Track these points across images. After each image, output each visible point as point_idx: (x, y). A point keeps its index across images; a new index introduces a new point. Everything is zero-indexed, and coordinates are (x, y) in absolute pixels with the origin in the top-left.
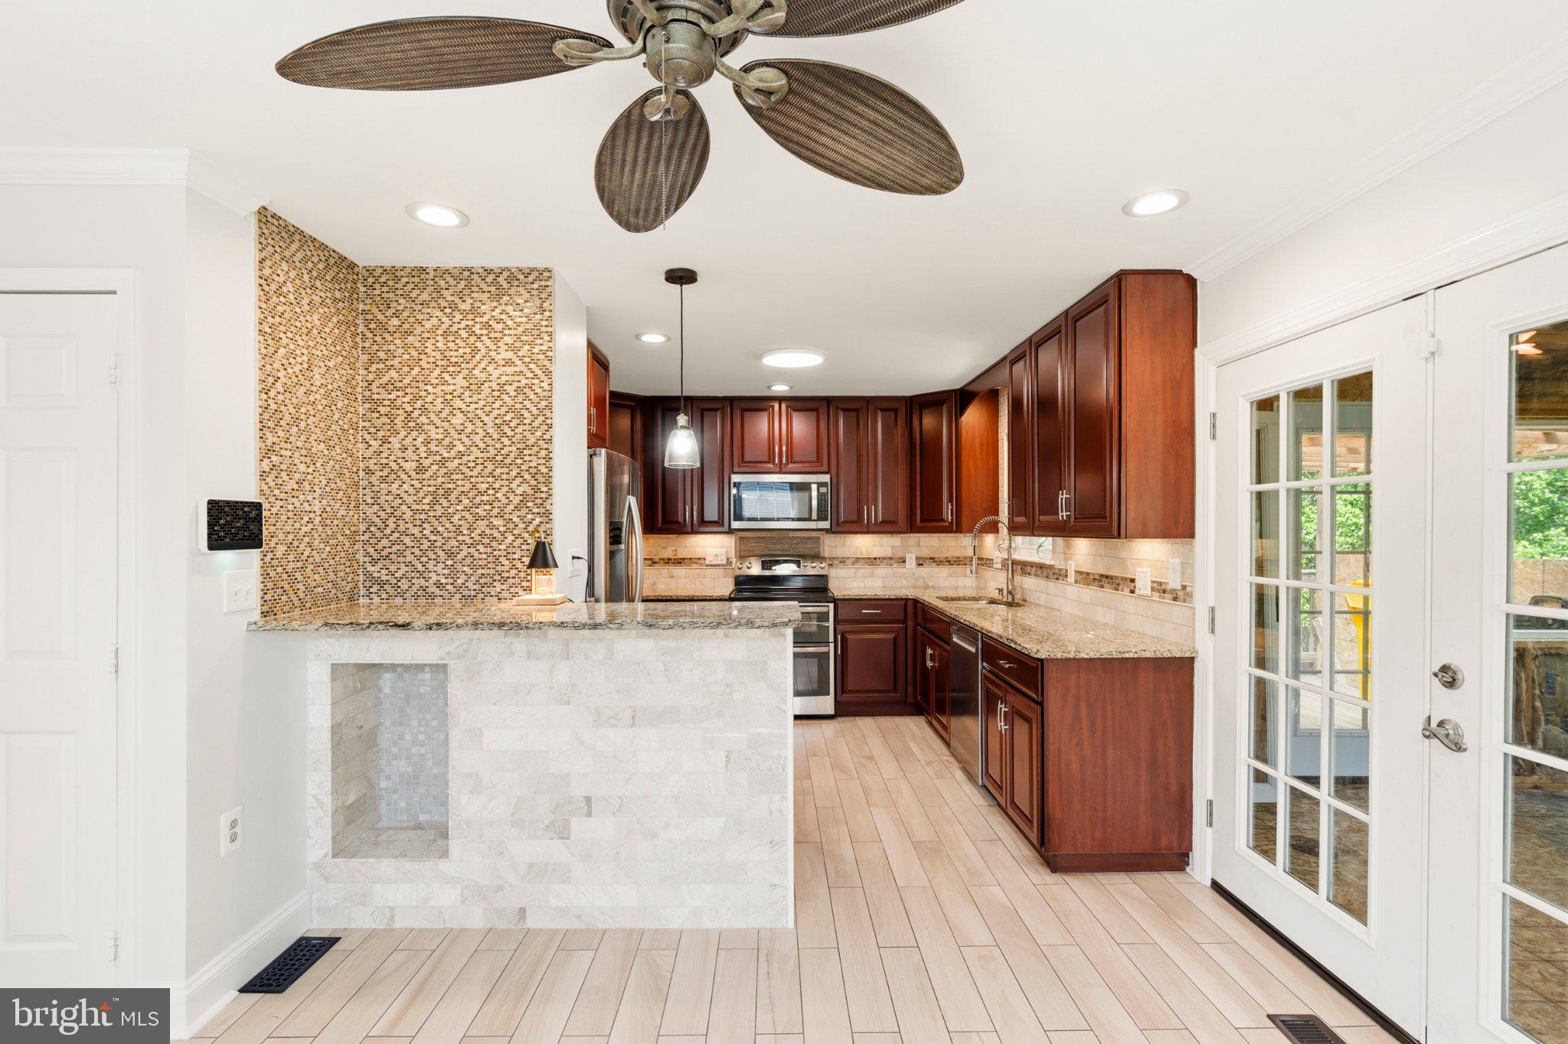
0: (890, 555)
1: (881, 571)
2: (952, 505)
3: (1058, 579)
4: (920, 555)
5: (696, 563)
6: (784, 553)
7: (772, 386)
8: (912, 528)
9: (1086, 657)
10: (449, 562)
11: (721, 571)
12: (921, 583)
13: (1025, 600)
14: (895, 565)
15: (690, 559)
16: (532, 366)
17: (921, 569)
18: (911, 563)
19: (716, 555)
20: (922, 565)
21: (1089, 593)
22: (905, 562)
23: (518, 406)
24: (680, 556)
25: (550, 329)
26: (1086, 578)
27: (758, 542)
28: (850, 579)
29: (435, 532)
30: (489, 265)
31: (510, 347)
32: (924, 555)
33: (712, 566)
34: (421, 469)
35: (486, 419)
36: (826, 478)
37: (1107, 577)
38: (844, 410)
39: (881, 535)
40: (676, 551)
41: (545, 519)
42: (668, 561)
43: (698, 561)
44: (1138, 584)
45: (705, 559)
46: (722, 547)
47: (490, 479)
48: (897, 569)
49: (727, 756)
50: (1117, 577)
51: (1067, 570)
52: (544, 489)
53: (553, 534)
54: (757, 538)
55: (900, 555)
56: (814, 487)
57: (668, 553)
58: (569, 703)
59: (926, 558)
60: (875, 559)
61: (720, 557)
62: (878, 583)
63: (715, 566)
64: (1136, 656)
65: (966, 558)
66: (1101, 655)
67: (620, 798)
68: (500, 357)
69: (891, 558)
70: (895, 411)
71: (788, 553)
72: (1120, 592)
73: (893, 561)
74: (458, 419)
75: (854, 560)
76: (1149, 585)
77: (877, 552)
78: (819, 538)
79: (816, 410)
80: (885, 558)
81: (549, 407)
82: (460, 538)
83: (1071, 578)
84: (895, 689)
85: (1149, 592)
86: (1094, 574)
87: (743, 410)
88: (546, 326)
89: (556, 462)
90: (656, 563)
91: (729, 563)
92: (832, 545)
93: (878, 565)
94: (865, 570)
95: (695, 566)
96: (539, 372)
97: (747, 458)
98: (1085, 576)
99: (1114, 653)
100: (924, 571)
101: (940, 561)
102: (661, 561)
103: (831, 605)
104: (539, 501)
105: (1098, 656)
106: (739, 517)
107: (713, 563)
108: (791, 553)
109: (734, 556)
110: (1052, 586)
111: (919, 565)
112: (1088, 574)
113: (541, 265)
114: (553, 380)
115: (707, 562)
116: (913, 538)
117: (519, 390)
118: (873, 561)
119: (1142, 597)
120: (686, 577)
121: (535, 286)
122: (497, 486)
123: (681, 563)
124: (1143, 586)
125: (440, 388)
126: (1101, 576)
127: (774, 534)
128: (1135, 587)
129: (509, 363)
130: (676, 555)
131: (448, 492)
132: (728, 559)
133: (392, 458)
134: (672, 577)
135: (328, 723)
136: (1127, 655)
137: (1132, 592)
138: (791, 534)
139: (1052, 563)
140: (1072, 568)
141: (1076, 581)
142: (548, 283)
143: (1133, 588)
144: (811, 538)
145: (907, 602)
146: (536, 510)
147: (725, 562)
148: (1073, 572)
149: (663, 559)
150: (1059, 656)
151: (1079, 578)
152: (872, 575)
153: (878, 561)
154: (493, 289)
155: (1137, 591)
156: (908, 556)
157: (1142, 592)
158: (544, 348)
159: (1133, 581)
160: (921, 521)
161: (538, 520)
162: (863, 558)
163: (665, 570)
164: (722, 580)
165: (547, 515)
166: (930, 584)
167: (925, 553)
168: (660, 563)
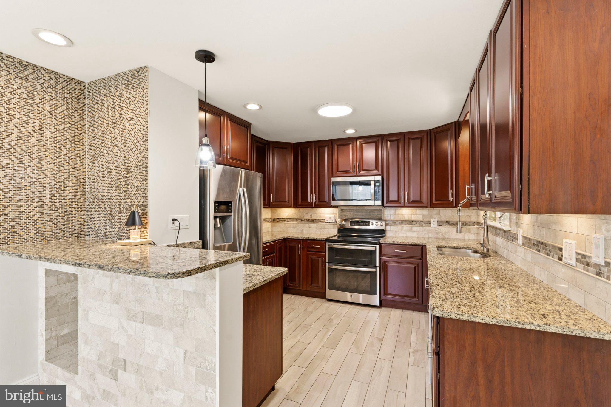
0: (421, 219)
1: (416, 228)
2: (453, 191)
3: (513, 241)
4: (439, 220)
5: (321, 221)
6: (363, 217)
7: (346, 130)
8: (431, 205)
9: (481, 321)
10: (113, 221)
11: (332, 226)
12: (440, 236)
13: (496, 252)
14: (424, 225)
15: (318, 219)
16: (140, 119)
17: (440, 228)
18: (434, 224)
19: (330, 218)
20: (441, 225)
21: (530, 254)
22: (430, 223)
23: (135, 141)
24: (313, 218)
25: (147, 99)
26: (529, 243)
27: (350, 212)
28: (398, 232)
29: (108, 206)
30: (125, 71)
31: (133, 111)
32: (443, 220)
33: (328, 223)
34: (104, 176)
35: (124, 149)
36: (379, 178)
37: (542, 243)
38: (390, 141)
39: (416, 208)
40: (312, 215)
41: (145, 199)
42: (308, 220)
43: (321, 220)
44: (565, 254)
45: (325, 219)
46: (333, 214)
47: (126, 179)
48: (426, 227)
49: (185, 354)
50: (549, 245)
51: (517, 235)
52: (145, 183)
53: (148, 207)
54: (349, 209)
55: (427, 219)
56: (372, 183)
57: (308, 217)
58: (118, 303)
59: (444, 222)
60: (413, 221)
61: (331, 219)
62: (415, 235)
63: (329, 223)
64: (538, 329)
65: (470, 222)
66: (498, 322)
67: (138, 365)
68: (129, 116)
69: (422, 221)
70: (421, 139)
71: (365, 217)
72: (550, 258)
73: (423, 223)
74: (116, 150)
75: (401, 222)
76: (574, 256)
77: (414, 218)
78: (381, 210)
79: (375, 142)
80: (418, 221)
81: (146, 140)
82: (116, 209)
83: (520, 241)
84: (415, 296)
85: (573, 262)
86: (534, 240)
87: (338, 146)
88: (146, 97)
89: (150, 169)
90: (303, 221)
91: (336, 221)
92: (389, 213)
93: (415, 225)
94: (406, 228)
95: (320, 223)
96: (143, 122)
97: (339, 170)
98: (528, 241)
99: (512, 322)
100: (443, 229)
101: (453, 224)
102: (306, 220)
103: (378, 247)
104: (143, 190)
105: (494, 322)
106: (334, 199)
107: (329, 221)
108: (366, 217)
109: (338, 218)
110: (510, 244)
111: (439, 225)
112: (530, 239)
113: (143, 66)
114: (148, 125)
115: (326, 221)
116: (435, 210)
117: (136, 132)
118: (412, 223)
119: (568, 265)
120: (316, 228)
121: (141, 77)
122: (128, 182)
123: (314, 221)
124: (570, 256)
125: (110, 135)
126: (539, 242)
127: (357, 208)
128: (562, 256)
129: (132, 119)
130: (311, 217)
131: (113, 186)
132: (335, 220)
133: (96, 171)
134: (310, 228)
135: (44, 297)
136: (528, 327)
137: (561, 259)
138: (367, 208)
139: (509, 228)
140: (520, 233)
141: (523, 244)
142: (146, 74)
143: (561, 256)
144: (377, 210)
145: (422, 247)
146: (142, 195)
147: (334, 221)
148: (521, 237)
149: (306, 219)
150: (453, 317)
151: (525, 241)
152: (411, 230)
153: (414, 223)
154: (126, 82)
155: (564, 259)
156: (432, 220)
157: (568, 261)
158: (145, 109)
159: (561, 250)
160: (435, 201)
161: (143, 200)
162: (406, 221)
163: (307, 224)
164: (333, 230)
165: (146, 197)
166: (446, 237)
167: (443, 219)
168: (305, 221)
